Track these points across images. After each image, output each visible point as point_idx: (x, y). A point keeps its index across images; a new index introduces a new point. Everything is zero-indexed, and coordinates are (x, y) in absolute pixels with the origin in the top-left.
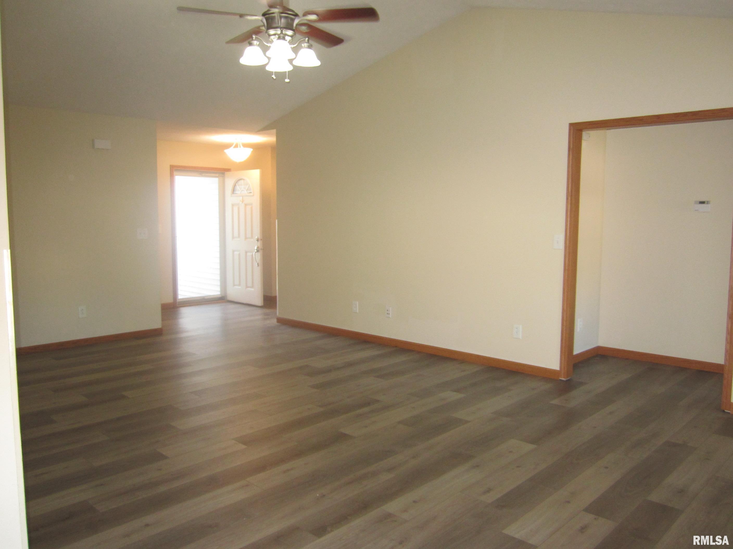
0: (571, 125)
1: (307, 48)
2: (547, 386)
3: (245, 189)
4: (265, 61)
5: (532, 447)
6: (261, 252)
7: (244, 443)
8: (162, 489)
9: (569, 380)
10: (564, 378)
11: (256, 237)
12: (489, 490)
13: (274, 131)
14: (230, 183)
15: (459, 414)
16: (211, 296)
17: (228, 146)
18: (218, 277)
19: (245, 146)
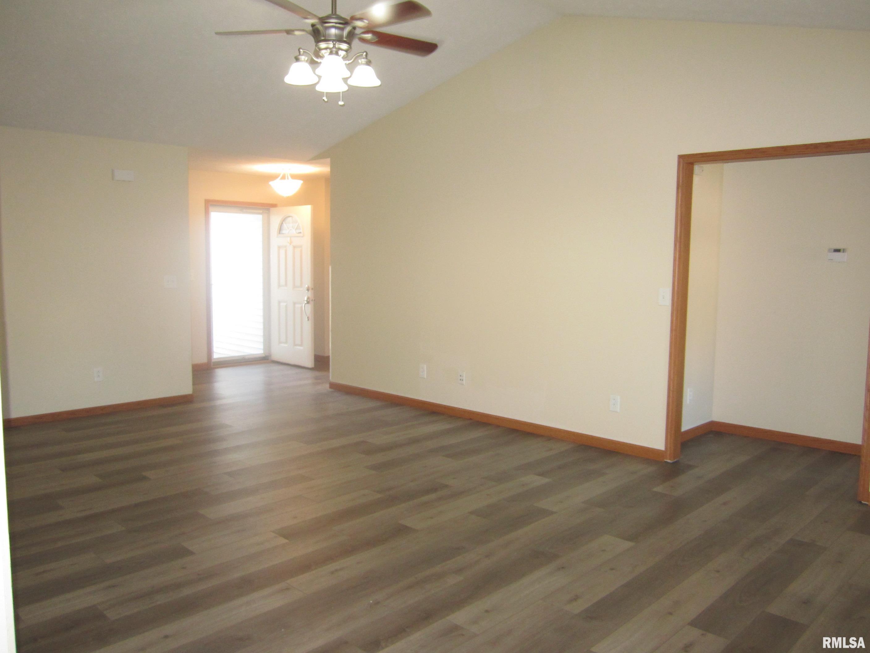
0: (681, 157)
1: (364, 64)
2: (650, 469)
3: (294, 229)
4: (314, 80)
5: (628, 544)
6: (312, 303)
7: (285, 537)
8: (187, 592)
9: (676, 462)
10: (670, 459)
11: (307, 286)
12: (576, 598)
13: (329, 160)
14: (275, 220)
15: (544, 504)
16: (254, 354)
17: (273, 177)
18: (261, 333)
19: (294, 177)
